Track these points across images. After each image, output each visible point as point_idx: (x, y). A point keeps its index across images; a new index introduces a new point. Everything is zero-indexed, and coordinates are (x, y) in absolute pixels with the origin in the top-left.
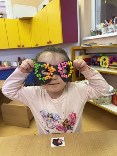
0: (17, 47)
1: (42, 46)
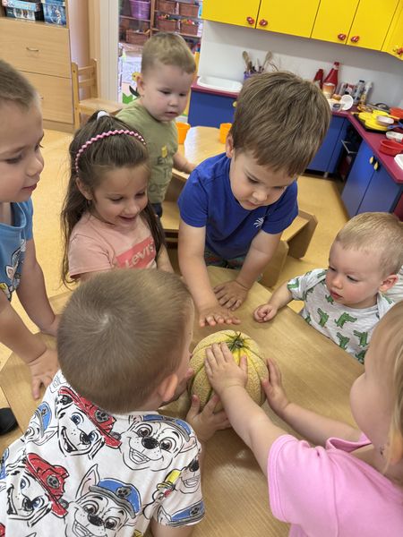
0: (336, 40)
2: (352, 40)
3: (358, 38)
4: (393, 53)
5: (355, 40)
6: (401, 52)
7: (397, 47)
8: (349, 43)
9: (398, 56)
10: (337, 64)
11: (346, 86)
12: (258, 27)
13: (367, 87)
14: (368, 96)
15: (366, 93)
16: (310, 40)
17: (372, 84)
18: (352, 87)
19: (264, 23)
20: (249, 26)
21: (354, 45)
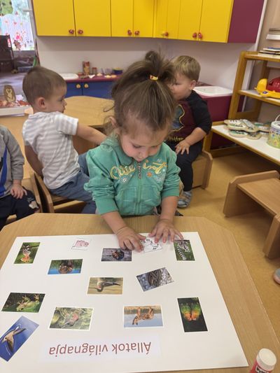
1: (179, 38)
2: (136, 34)
3: (139, 32)
4: (162, 37)
5: (137, 33)
6: (167, 35)
7: (164, 32)
8: (134, 36)
9: (165, 37)
12: (77, 35)
16: (111, 38)
19: (80, 32)
20: (71, 35)
21: (137, 36)
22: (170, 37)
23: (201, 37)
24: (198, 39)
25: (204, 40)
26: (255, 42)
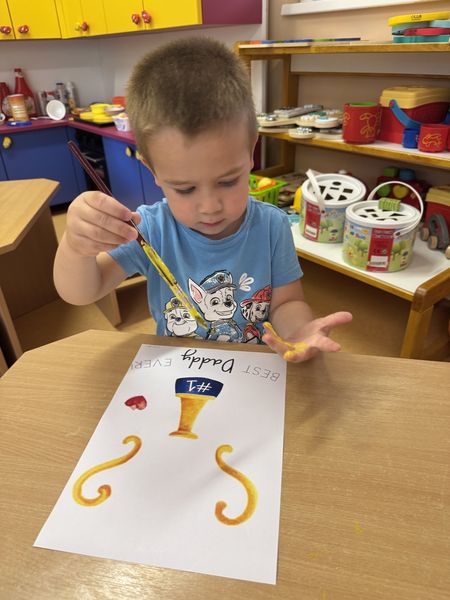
1: (110, 33)
2: (20, 31)
3: (26, 27)
4: (78, 34)
5: (25, 30)
6: (86, 27)
7: (79, 24)
8: (19, 36)
9: (85, 34)
10: (18, 70)
11: (45, 95)
13: (69, 89)
14: (76, 98)
15: (71, 96)
17: (73, 84)
18: (51, 93)
21: (26, 37)
22: (93, 33)
23: (149, 20)
24: (145, 27)
25: (157, 26)
26: (260, 22)
